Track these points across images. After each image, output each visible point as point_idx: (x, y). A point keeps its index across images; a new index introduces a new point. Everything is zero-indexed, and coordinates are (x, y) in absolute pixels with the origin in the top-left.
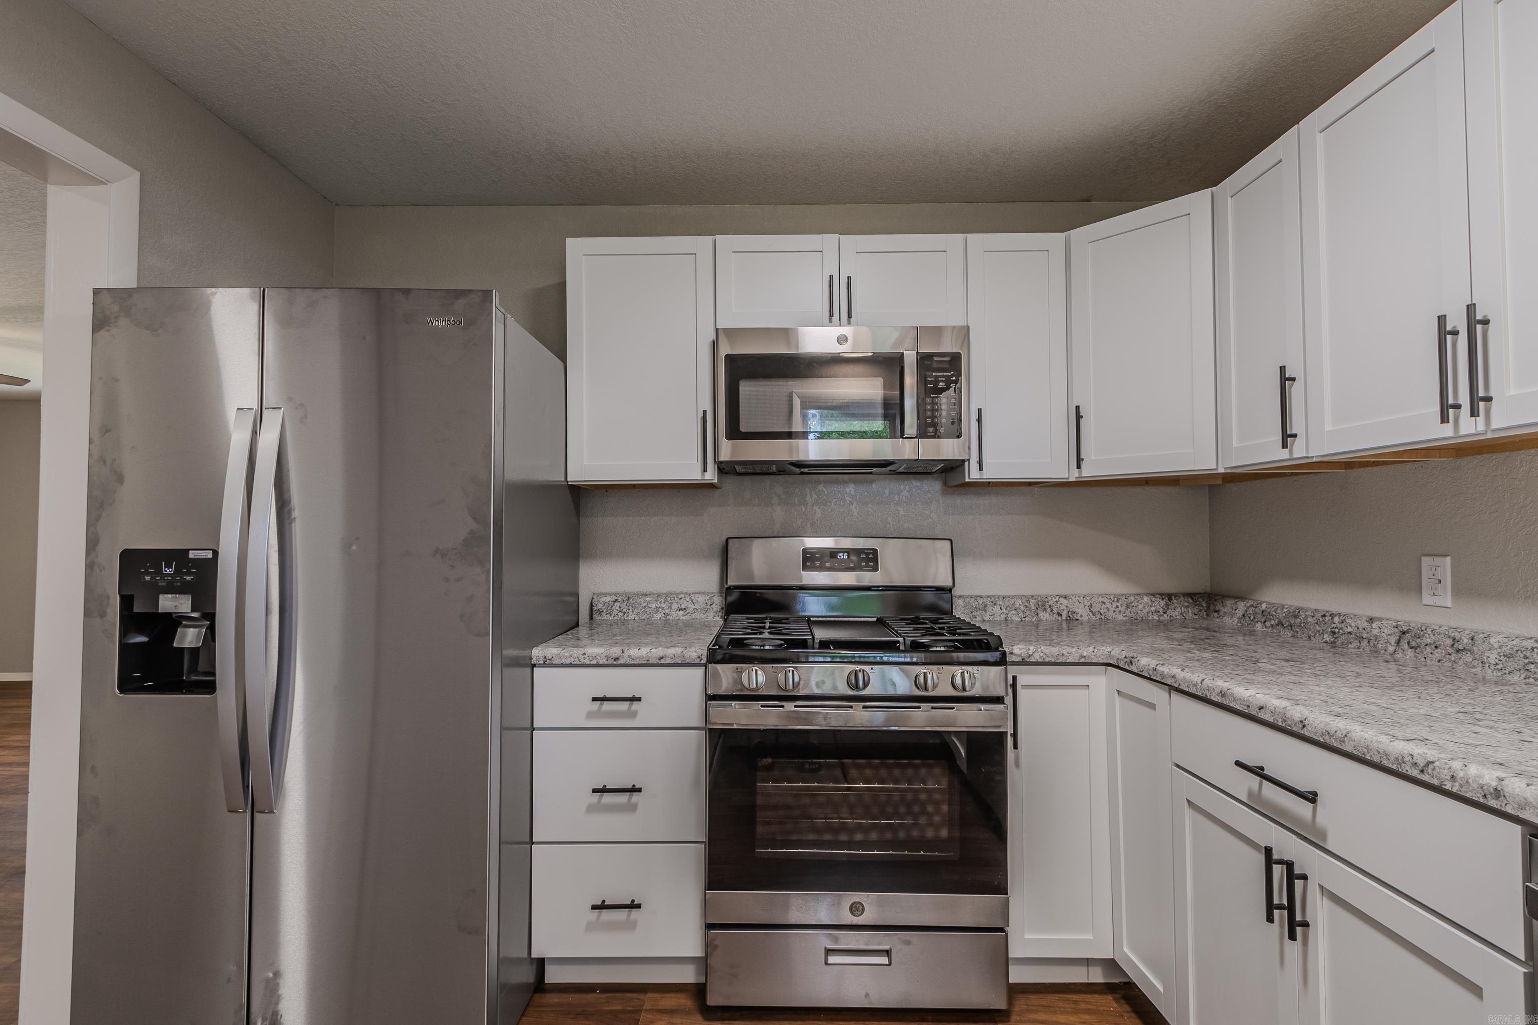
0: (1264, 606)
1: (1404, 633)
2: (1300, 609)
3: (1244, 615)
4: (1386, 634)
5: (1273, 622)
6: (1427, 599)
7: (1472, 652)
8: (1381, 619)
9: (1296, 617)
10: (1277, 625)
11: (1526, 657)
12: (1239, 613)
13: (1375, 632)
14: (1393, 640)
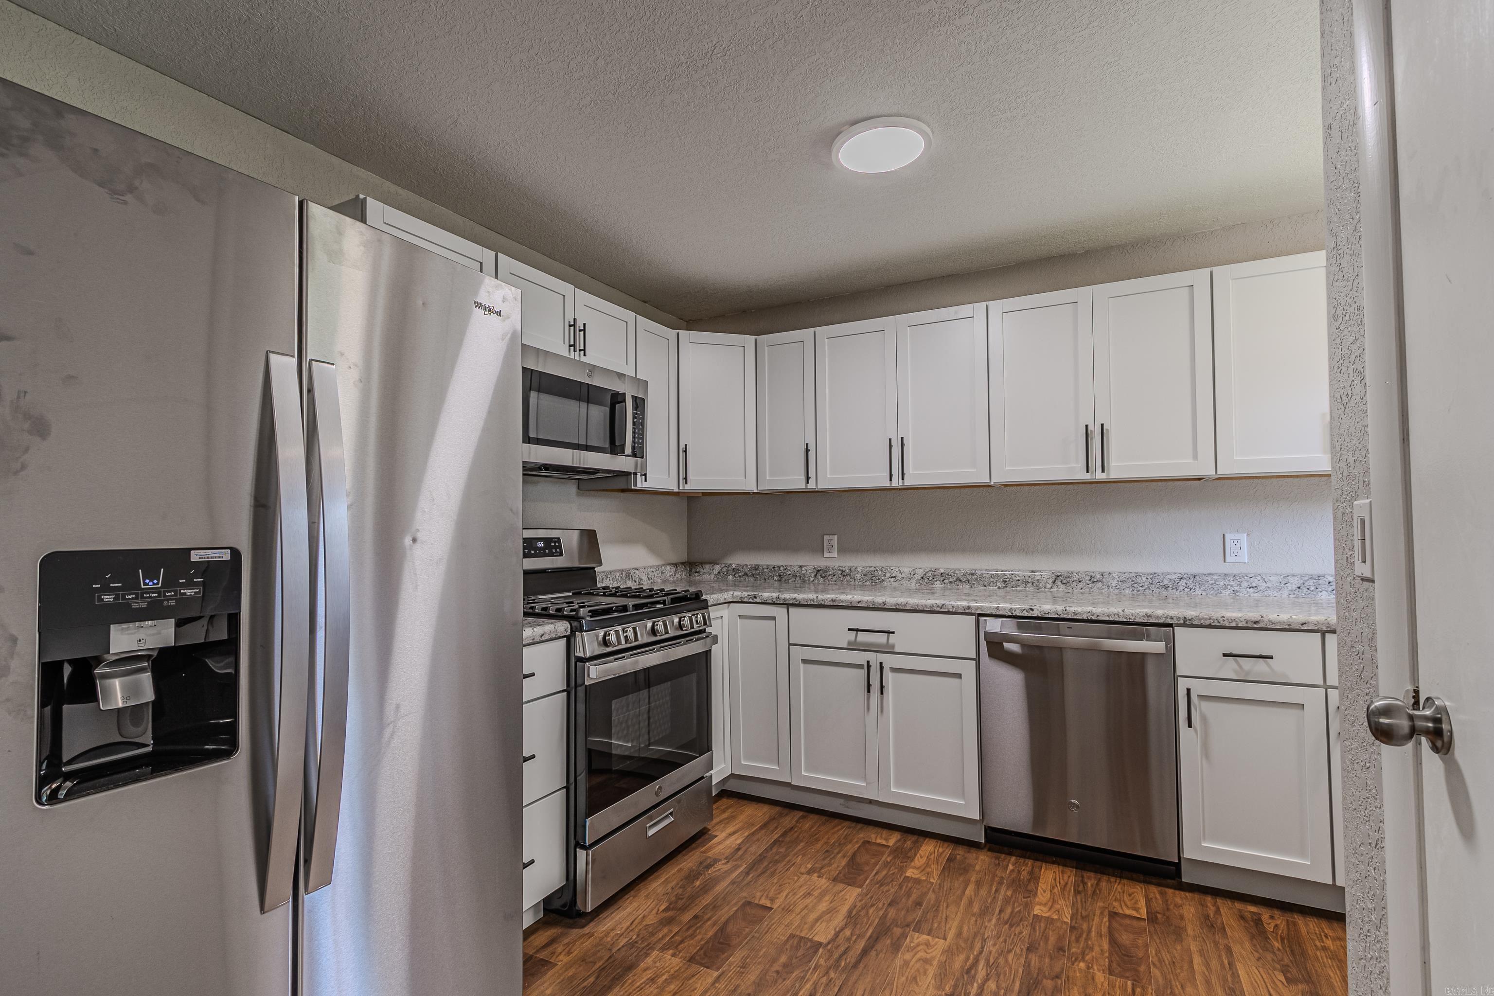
0: (734, 566)
1: (818, 571)
2: (758, 566)
3: (719, 573)
4: (809, 572)
5: (740, 574)
6: (826, 555)
7: (850, 575)
8: (805, 566)
9: (757, 569)
10: (744, 575)
11: (872, 574)
12: (716, 572)
13: (803, 572)
14: (813, 575)
